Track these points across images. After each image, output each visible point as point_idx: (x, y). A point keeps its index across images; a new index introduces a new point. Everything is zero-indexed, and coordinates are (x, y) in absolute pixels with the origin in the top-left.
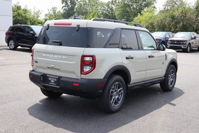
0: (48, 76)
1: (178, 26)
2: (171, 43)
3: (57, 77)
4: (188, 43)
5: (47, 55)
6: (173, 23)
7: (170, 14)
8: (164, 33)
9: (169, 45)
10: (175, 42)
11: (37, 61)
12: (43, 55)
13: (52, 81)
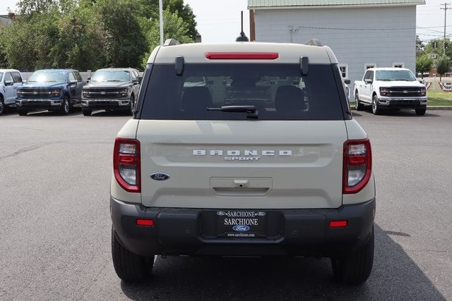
0: (221, 213)
1: (68, 53)
2: (92, 96)
3: (261, 214)
4: (130, 94)
5: (212, 152)
6: (56, 47)
7: (44, 25)
8: (63, 72)
9: (87, 101)
10: (103, 93)
11: (163, 175)
12: (195, 152)
13: (239, 228)
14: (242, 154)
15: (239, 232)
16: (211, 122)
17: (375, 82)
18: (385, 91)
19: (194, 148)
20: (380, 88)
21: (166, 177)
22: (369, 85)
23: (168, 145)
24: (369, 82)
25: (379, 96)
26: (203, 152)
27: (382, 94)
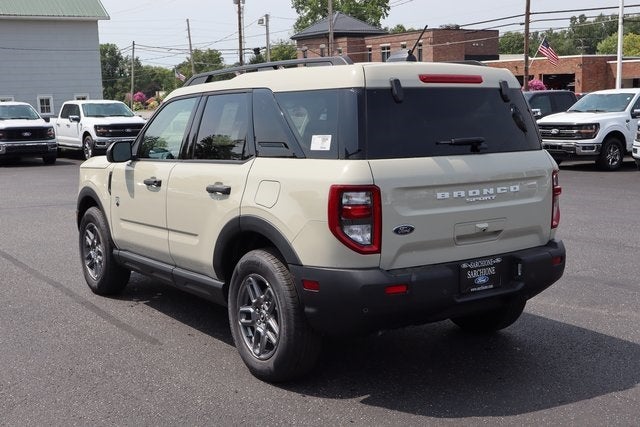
0: (464, 266)
3: (498, 260)
5: (456, 194)
11: (408, 228)
12: (439, 195)
13: (481, 280)
14: (482, 194)
15: (480, 285)
16: (447, 158)
17: (84, 119)
18: (102, 130)
19: (436, 190)
20: (96, 127)
21: (412, 229)
22: (75, 123)
23: (410, 189)
24: (74, 120)
25: (95, 137)
26: (447, 195)
27: (98, 134)
